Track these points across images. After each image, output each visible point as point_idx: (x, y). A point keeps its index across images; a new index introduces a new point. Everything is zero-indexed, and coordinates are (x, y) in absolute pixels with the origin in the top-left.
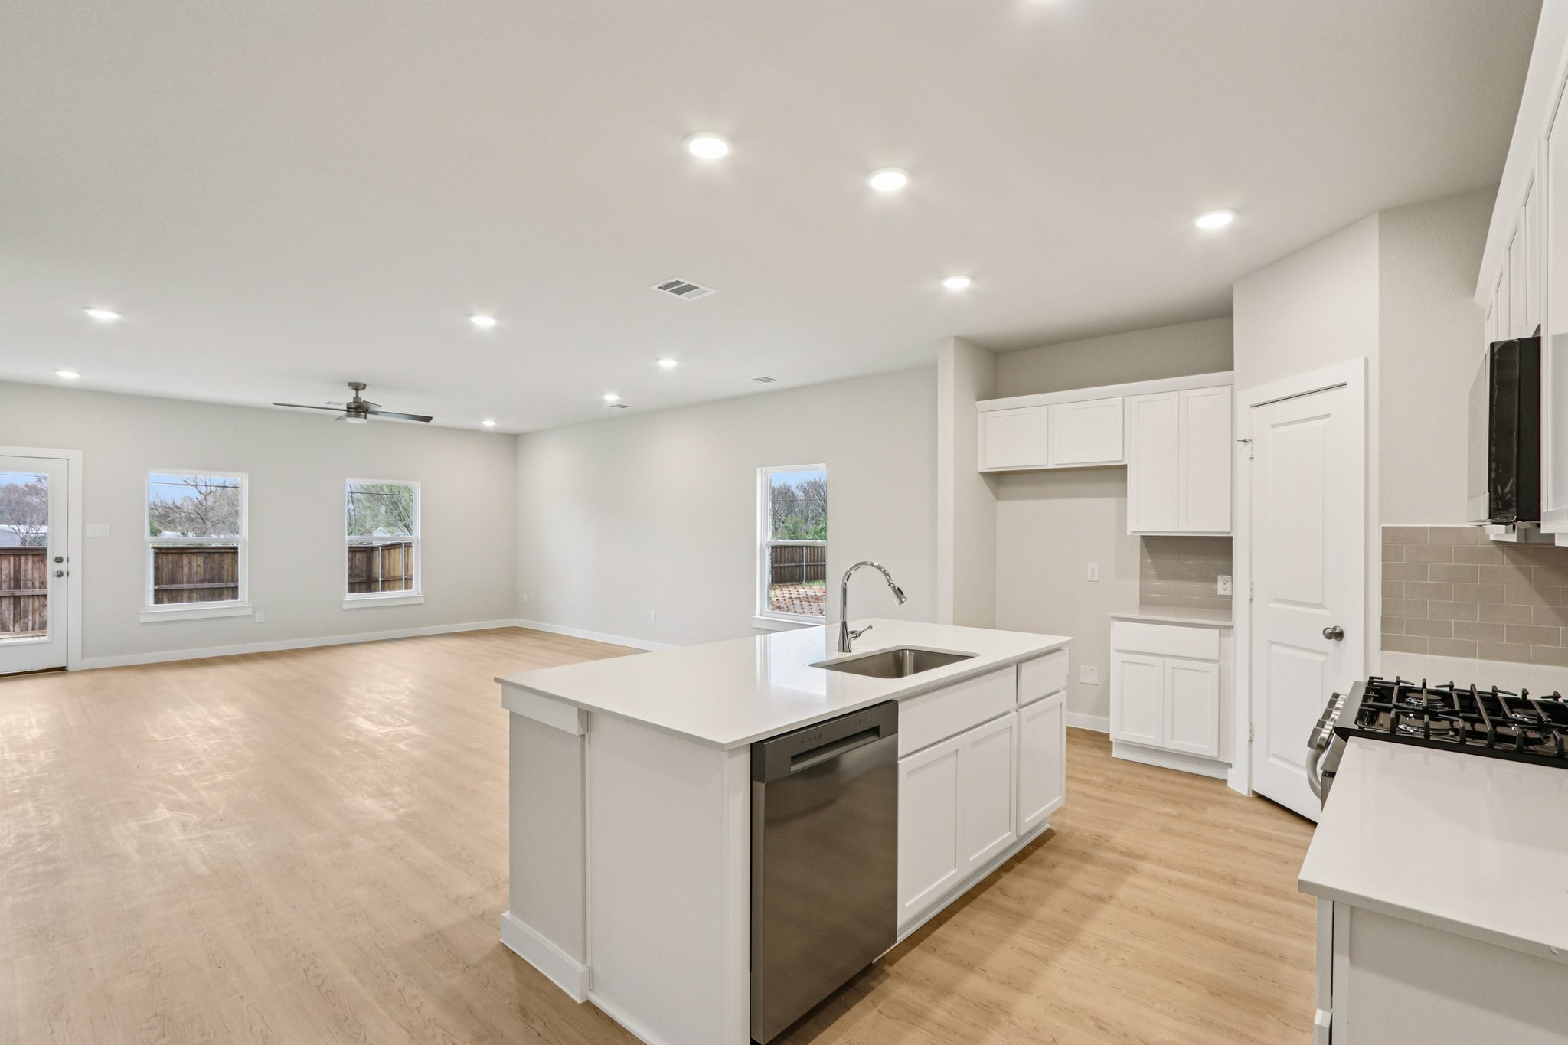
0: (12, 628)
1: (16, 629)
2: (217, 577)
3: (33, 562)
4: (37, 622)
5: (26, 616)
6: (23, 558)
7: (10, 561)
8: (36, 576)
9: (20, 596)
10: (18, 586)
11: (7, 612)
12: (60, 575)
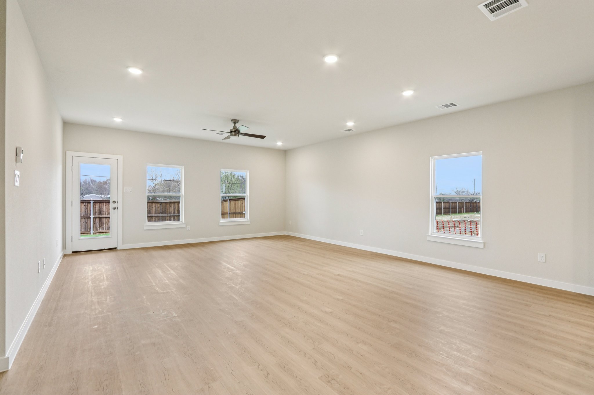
0: (99, 229)
2: (164, 212)
3: (105, 205)
4: (107, 227)
5: (103, 225)
6: (102, 204)
7: (98, 205)
8: (106, 210)
9: (101, 218)
10: (100, 214)
11: (97, 224)
12: (114, 208)
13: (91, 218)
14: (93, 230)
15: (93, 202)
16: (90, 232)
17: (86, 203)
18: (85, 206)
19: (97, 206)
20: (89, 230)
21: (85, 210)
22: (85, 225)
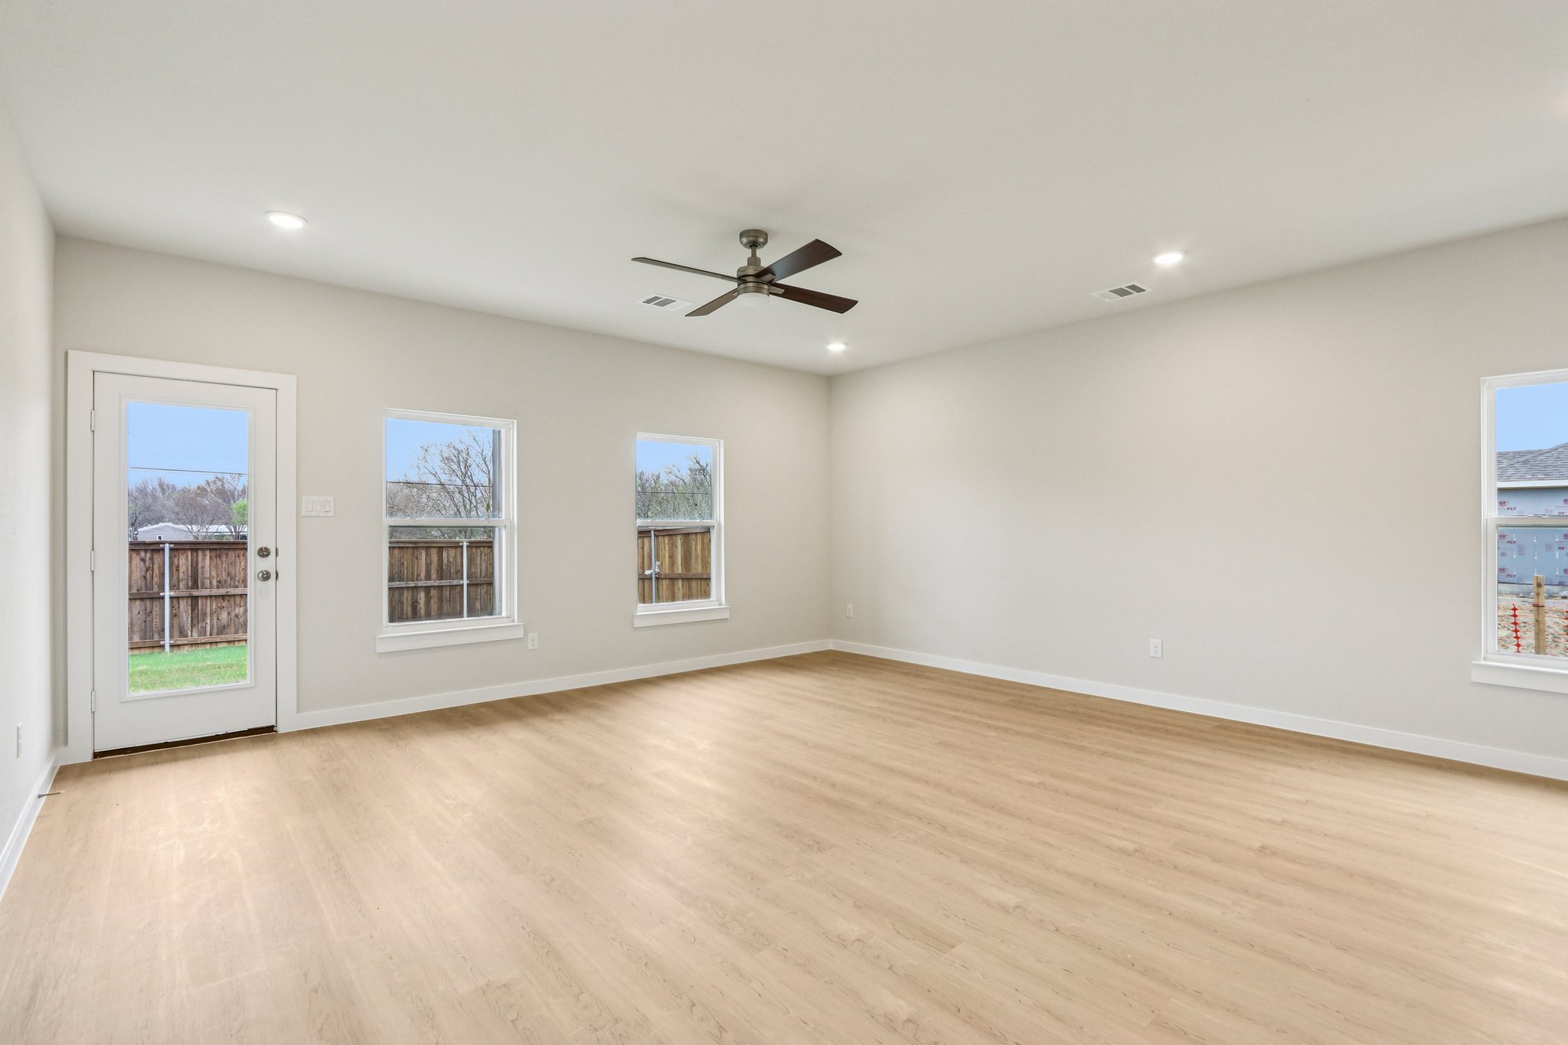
0: (189, 633)
1: (194, 633)
3: (211, 558)
4: (215, 626)
5: (204, 620)
6: (200, 553)
7: (187, 556)
8: (214, 574)
9: (198, 597)
10: (195, 585)
11: (184, 615)
12: (266, 576)
13: (163, 598)
14: (171, 637)
15: (171, 549)
16: (162, 643)
17: (146, 551)
18: (143, 560)
19: (184, 561)
20: (156, 637)
21: (143, 574)
22: (145, 621)
